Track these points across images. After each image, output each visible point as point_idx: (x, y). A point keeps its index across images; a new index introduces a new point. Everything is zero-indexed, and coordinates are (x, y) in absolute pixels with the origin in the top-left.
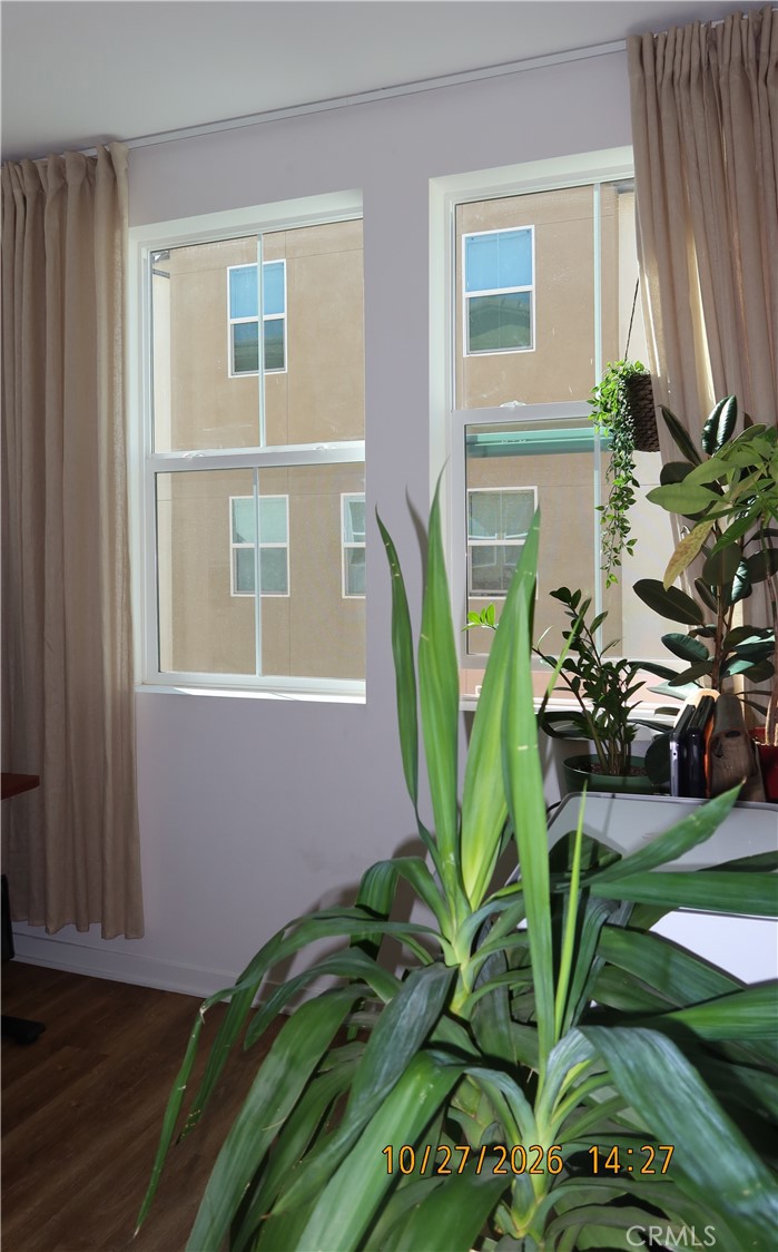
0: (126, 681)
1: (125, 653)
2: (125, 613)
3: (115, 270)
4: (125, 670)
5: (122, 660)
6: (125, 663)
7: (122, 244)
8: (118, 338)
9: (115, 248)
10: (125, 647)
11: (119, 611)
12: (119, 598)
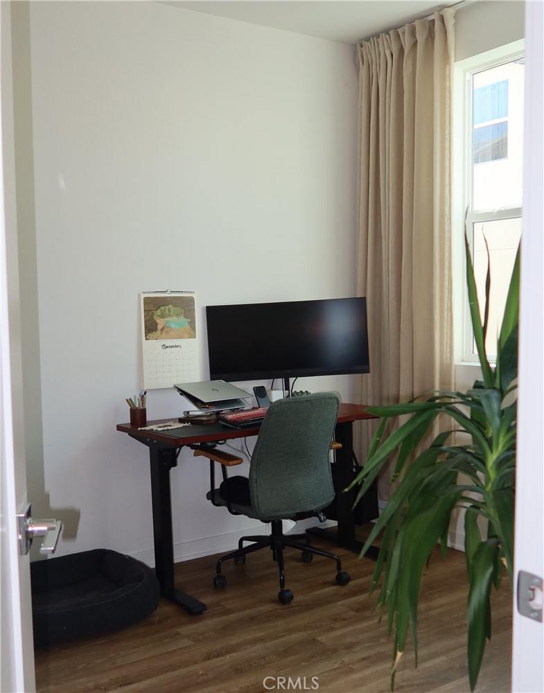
0: (449, 357)
1: (449, 339)
2: (449, 314)
3: (446, 92)
4: (448, 350)
5: (447, 343)
6: (448, 346)
7: (450, 74)
8: (447, 136)
9: (446, 77)
10: (449, 335)
11: (446, 312)
12: (446, 304)
